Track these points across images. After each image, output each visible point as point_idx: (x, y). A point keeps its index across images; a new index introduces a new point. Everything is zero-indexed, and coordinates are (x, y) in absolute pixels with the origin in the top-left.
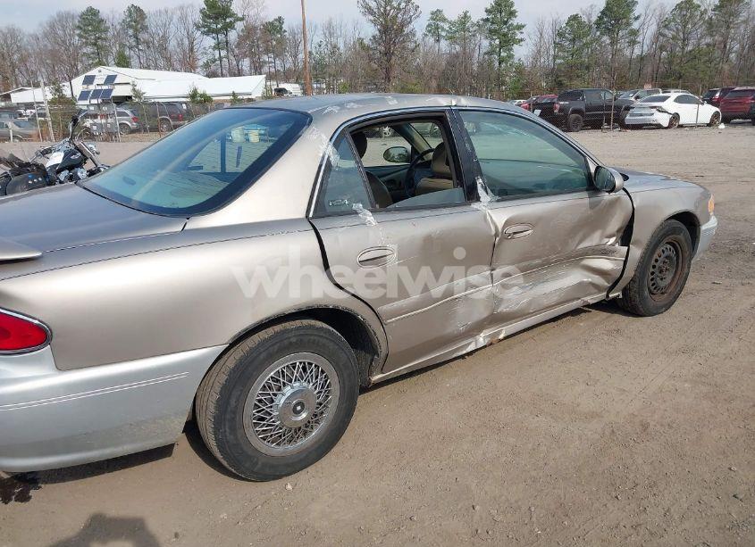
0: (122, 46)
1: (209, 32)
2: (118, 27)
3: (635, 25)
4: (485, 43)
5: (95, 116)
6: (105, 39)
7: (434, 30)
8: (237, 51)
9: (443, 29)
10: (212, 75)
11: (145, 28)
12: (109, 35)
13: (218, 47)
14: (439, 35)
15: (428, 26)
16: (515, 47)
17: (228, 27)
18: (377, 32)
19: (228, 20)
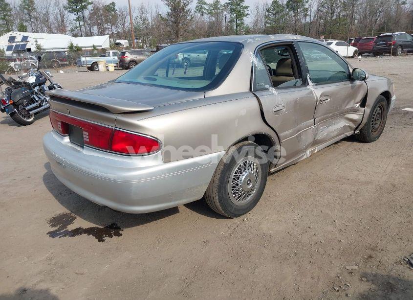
0: (22, 20)
1: (73, 11)
2: (18, 9)
3: (307, 6)
4: (228, 16)
5: (15, 60)
6: (10, 16)
7: (200, 9)
8: (89, 22)
9: (205, 9)
10: (76, 36)
11: (34, 9)
12: (13, 13)
13: (78, 19)
14: (203, 12)
15: (197, 7)
16: (244, 18)
17: (83, 8)
18: (170, 11)
19: (83, 4)
